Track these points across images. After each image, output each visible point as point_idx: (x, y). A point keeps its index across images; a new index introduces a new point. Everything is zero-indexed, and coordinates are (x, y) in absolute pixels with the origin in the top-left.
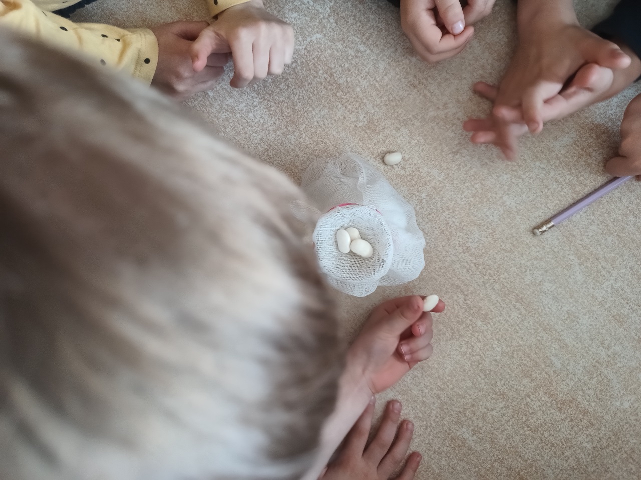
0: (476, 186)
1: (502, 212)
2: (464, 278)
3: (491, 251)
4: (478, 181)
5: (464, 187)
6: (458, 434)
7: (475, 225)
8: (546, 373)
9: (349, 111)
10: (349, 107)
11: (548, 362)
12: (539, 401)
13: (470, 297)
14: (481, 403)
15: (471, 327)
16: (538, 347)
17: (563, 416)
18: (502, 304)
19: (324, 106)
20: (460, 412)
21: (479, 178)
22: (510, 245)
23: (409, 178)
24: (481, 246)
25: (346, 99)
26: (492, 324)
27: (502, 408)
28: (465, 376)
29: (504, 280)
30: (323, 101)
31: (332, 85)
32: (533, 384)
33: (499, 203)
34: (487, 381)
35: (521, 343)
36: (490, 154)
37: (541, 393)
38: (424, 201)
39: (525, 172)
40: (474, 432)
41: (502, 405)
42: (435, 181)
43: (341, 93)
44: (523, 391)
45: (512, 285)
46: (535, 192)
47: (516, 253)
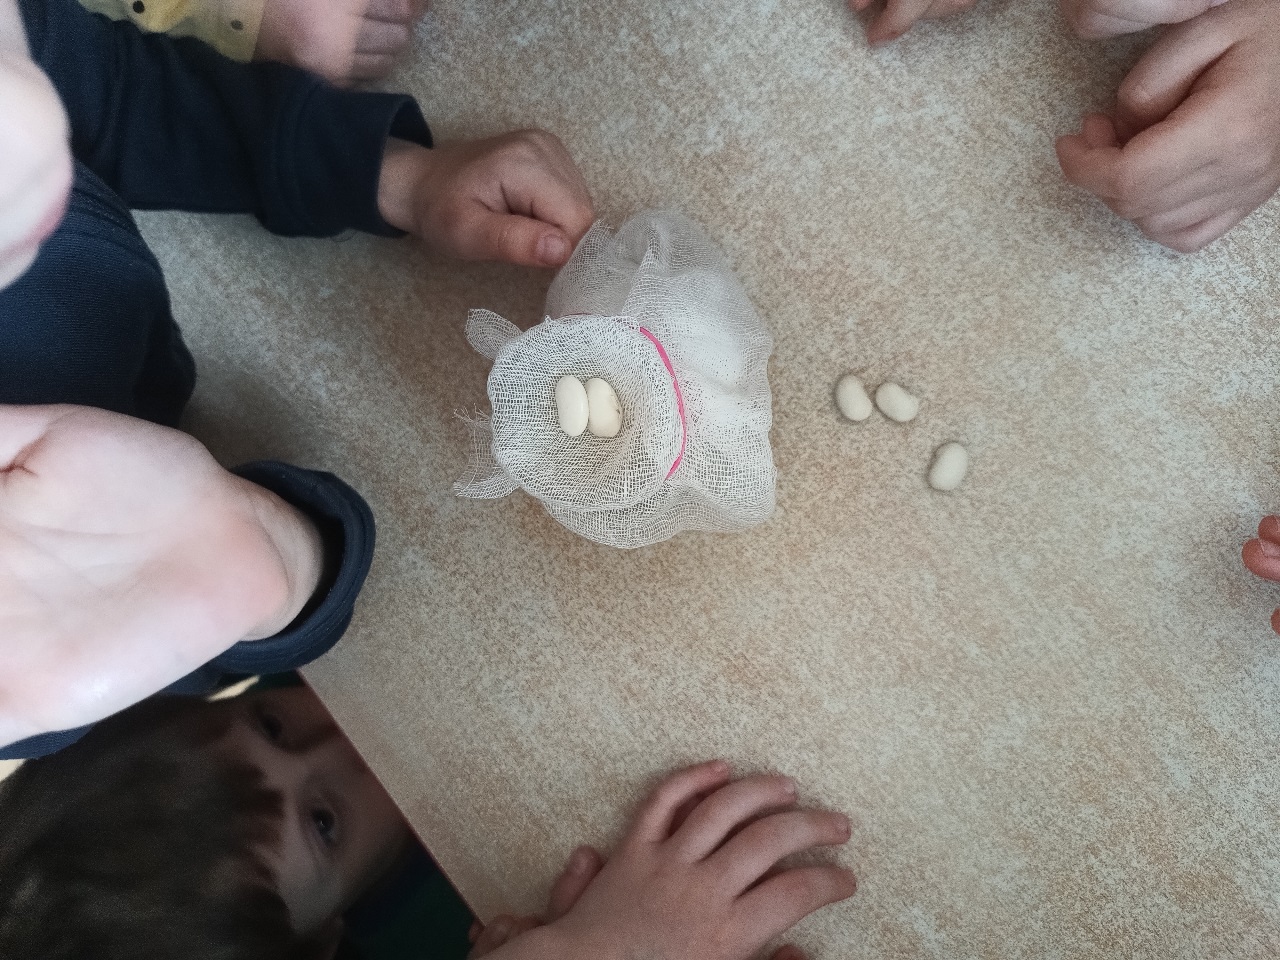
0: (987, 301)
1: (1052, 369)
2: (941, 533)
3: (1017, 469)
4: (991, 290)
5: (955, 304)
6: (902, 919)
7: (979, 400)
8: (1148, 798)
9: (681, 121)
10: (683, 111)
11: (1155, 769)
12: (1124, 868)
13: (952, 580)
14: (965, 851)
15: (950, 657)
16: (1129, 727)
17: (1189, 918)
18: (1036, 606)
19: (628, 110)
20: (910, 867)
21: (994, 280)
22: (1069, 455)
23: (817, 279)
24: (989, 453)
25: (677, 91)
26: (1005, 653)
27: (1020, 872)
28: (927, 779)
29: (1046, 546)
30: (626, 99)
31: (648, 60)
32: (1109, 823)
33: (1045, 346)
34: (984, 798)
35: (1082, 711)
36: (1028, 221)
37: (1131, 848)
38: (850, 336)
39: (1122, 267)
40: (943, 920)
41: (1018, 864)
42: (880, 288)
43: (668, 78)
44: (1081, 835)
45: (1068, 559)
46: (1145, 319)
47: (1083, 477)
